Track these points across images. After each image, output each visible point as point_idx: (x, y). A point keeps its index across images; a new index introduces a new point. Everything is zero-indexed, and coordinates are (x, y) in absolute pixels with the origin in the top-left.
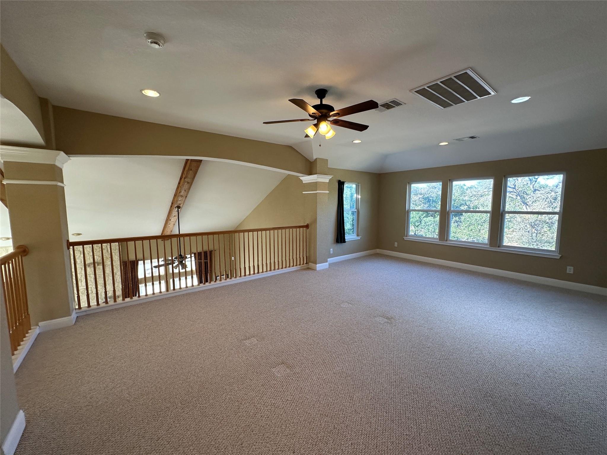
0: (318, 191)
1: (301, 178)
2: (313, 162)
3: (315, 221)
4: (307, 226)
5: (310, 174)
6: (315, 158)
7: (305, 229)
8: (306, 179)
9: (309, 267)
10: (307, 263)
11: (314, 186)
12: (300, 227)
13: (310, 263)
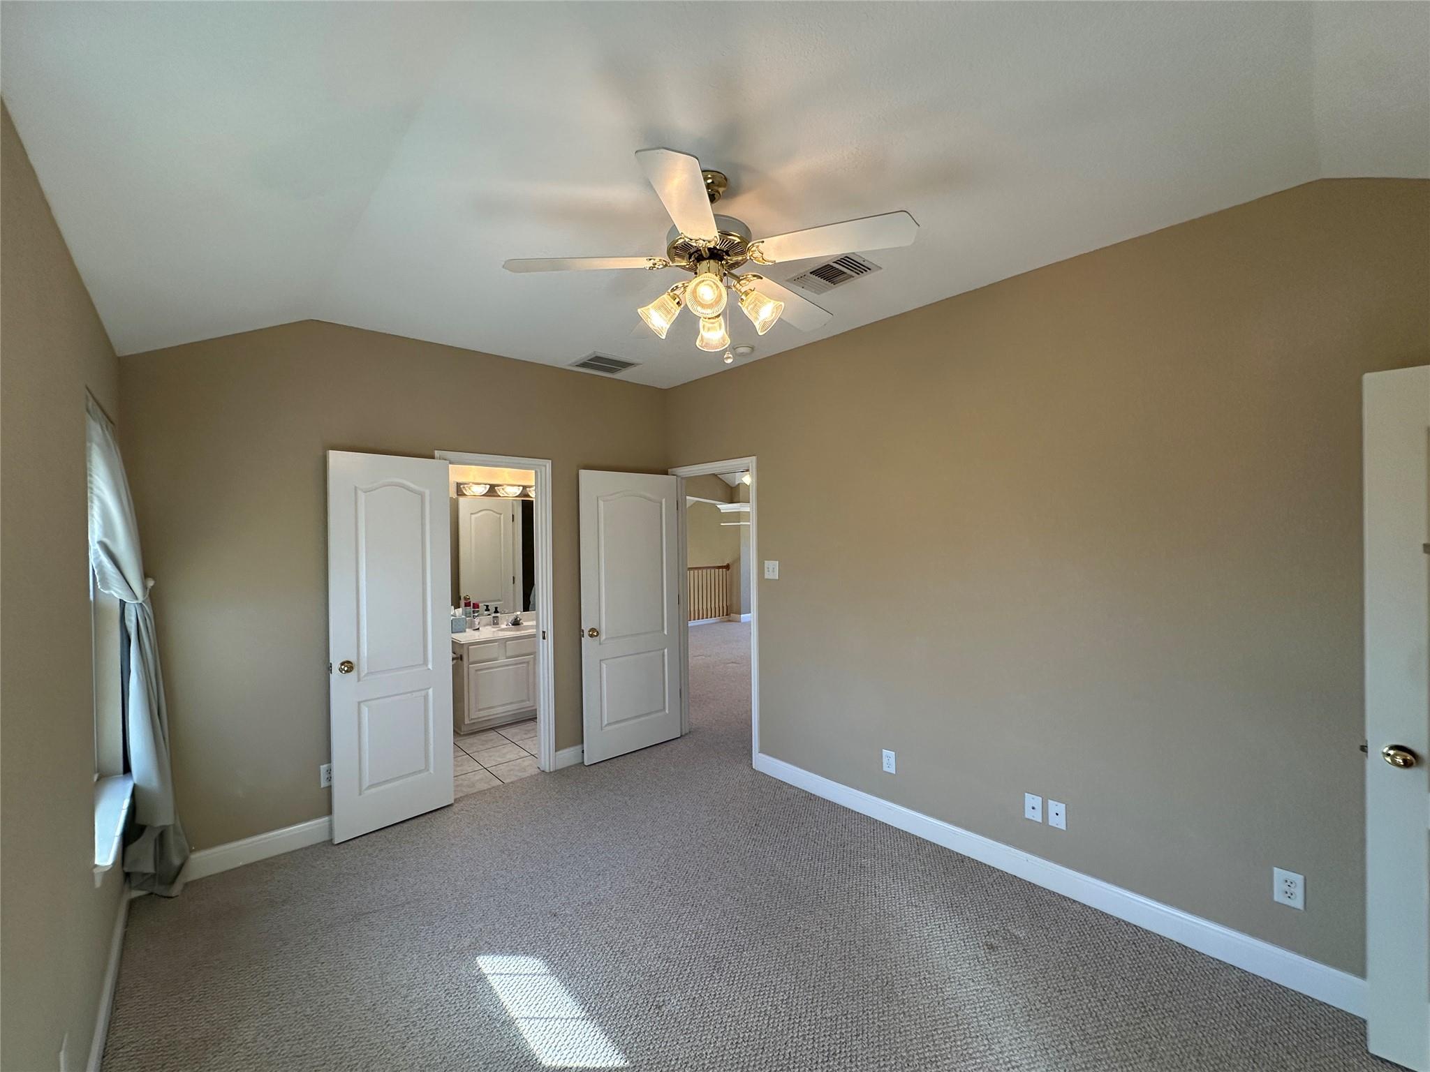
0: (741, 523)
1: (718, 506)
2: (735, 487)
3: (738, 559)
4: (727, 567)
5: (732, 502)
6: (737, 483)
7: (724, 570)
8: (725, 508)
9: (731, 619)
10: (727, 615)
11: (737, 516)
12: (719, 567)
13: (732, 615)
